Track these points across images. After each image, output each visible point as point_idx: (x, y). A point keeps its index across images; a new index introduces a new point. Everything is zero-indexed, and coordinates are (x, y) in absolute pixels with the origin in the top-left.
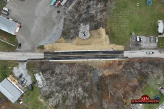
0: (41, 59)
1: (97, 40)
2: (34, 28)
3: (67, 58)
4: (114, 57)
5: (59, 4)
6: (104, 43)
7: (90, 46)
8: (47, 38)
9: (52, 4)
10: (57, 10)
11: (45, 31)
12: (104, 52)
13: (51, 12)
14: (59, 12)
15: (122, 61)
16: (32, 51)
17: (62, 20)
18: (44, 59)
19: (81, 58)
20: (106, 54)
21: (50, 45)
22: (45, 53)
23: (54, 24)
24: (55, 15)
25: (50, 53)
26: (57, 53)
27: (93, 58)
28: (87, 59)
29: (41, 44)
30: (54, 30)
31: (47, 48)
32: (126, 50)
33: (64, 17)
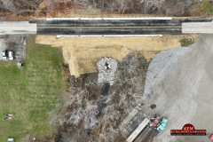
0: (187, 21)
1: (85, 55)
2: (199, 79)
3: (139, 23)
4: (54, 22)
5: (152, 121)
6: (71, 50)
7: (97, 44)
8: (175, 60)
9: (165, 121)
10: (156, 110)
11: (179, 73)
12: (73, 33)
13: (167, 107)
14: (153, 107)
15: (40, 16)
16: (203, 37)
17: (147, 91)
18: (181, 22)
19: (115, 23)
20: (69, 29)
21: (170, 46)
22: (179, 32)
23: (162, 85)
24: (160, 102)
25: (171, 32)
26: (157, 32)
27: (93, 22)
28: (103, 21)
29: (186, 49)
30: (162, 75)
31: (175, 42)
32: (33, 36)
33: (144, 98)
